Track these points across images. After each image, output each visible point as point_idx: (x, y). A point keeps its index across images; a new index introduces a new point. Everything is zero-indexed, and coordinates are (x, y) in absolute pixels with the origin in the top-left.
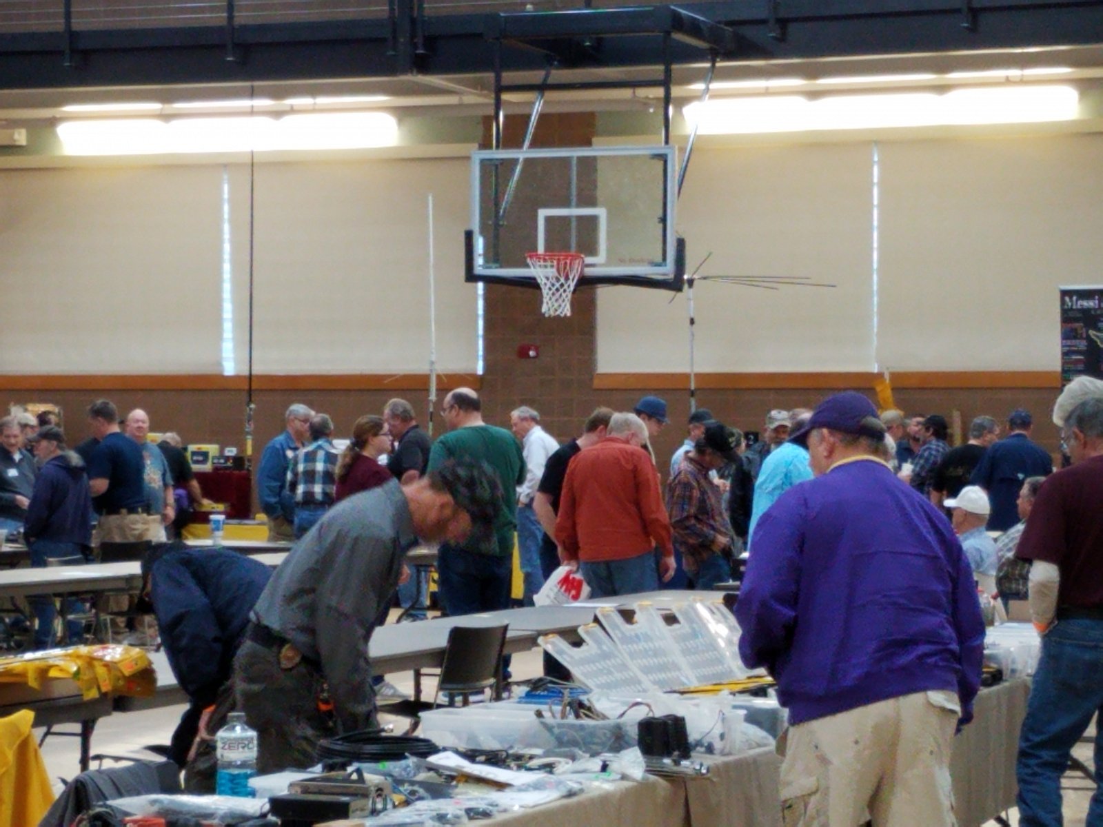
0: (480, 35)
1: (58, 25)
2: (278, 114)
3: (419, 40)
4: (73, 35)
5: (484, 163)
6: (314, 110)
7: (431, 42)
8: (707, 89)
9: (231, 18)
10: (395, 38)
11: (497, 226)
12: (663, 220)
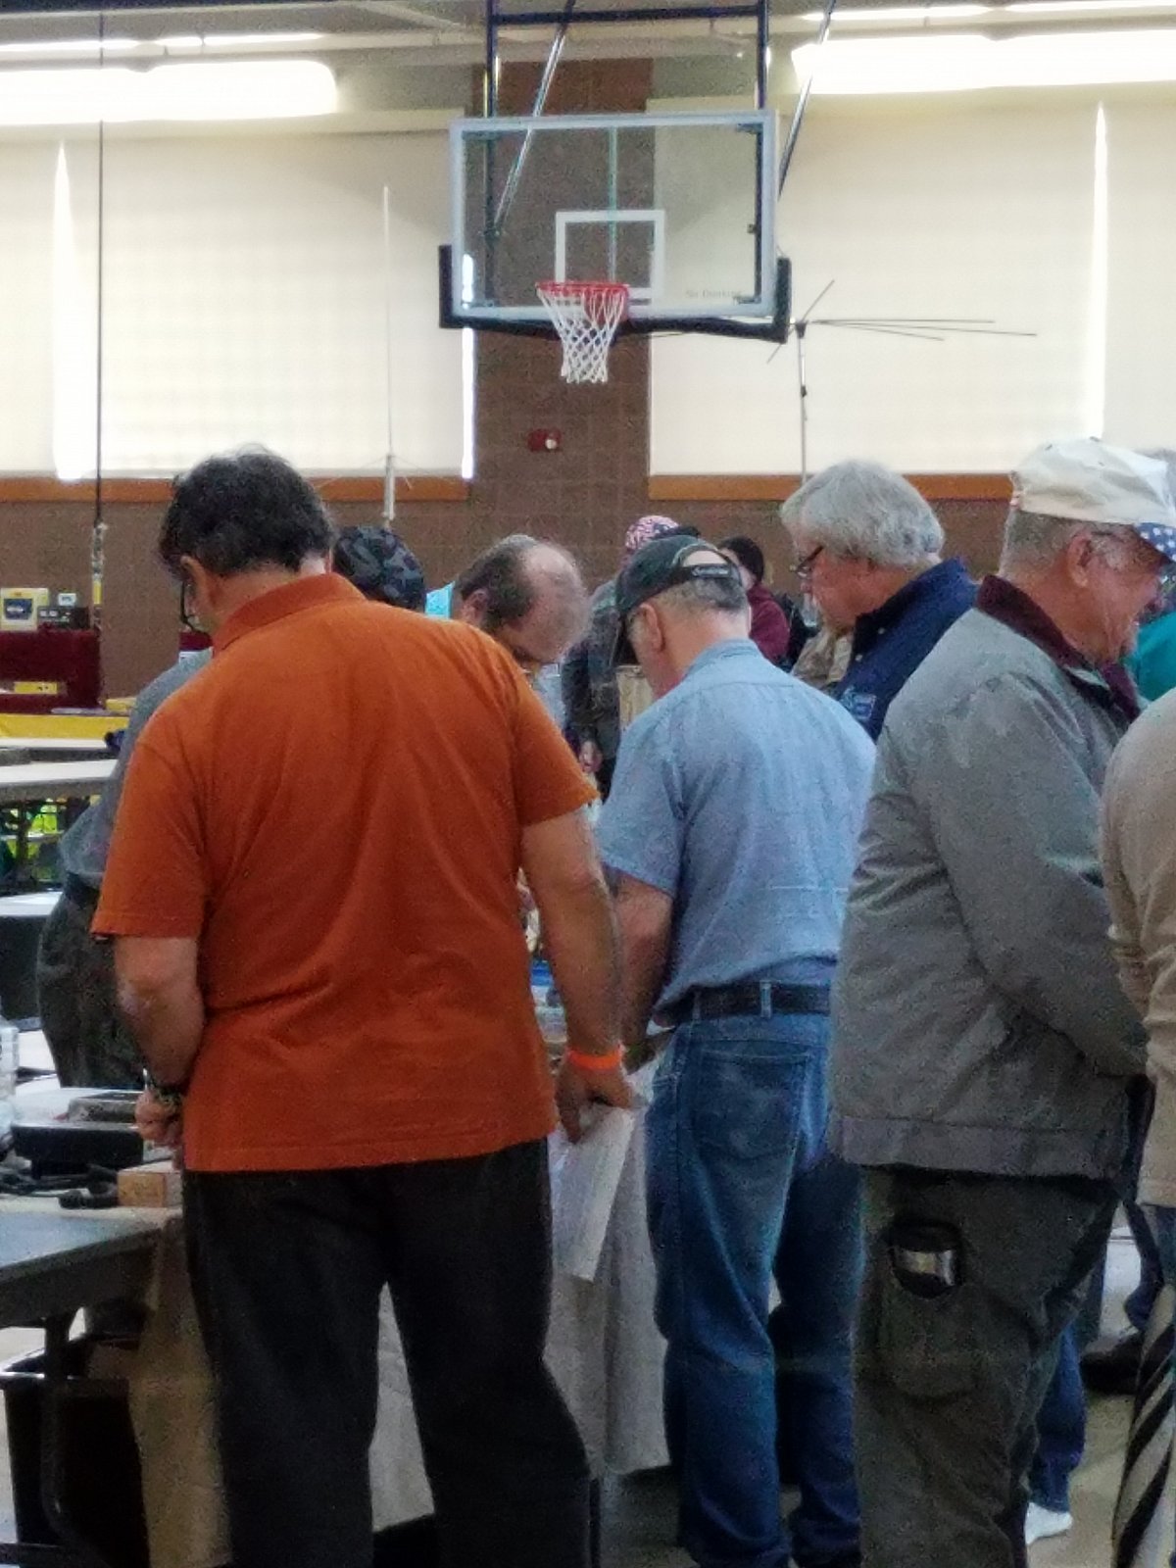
2: (142, 63)
5: (472, 140)
6: (201, 56)
8: (828, 22)
11: (490, 237)
12: (757, 229)
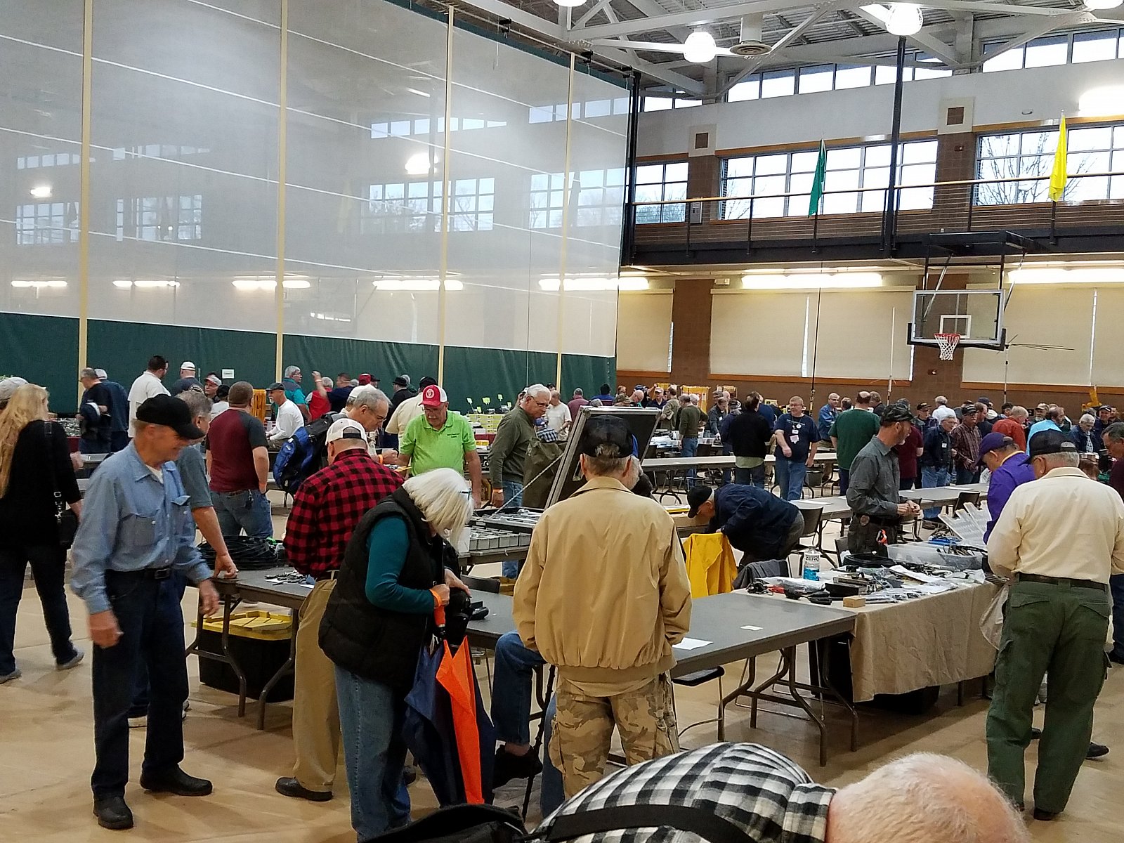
0: (921, 242)
1: (746, 238)
2: (832, 274)
3: (894, 245)
4: (751, 242)
5: (919, 296)
6: (847, 272)
7: (899, 245)
8: (1021, 265)
9: (815, 236)
10: (884, 243)
11: (923, 321)
12: (997, 321)
